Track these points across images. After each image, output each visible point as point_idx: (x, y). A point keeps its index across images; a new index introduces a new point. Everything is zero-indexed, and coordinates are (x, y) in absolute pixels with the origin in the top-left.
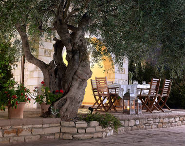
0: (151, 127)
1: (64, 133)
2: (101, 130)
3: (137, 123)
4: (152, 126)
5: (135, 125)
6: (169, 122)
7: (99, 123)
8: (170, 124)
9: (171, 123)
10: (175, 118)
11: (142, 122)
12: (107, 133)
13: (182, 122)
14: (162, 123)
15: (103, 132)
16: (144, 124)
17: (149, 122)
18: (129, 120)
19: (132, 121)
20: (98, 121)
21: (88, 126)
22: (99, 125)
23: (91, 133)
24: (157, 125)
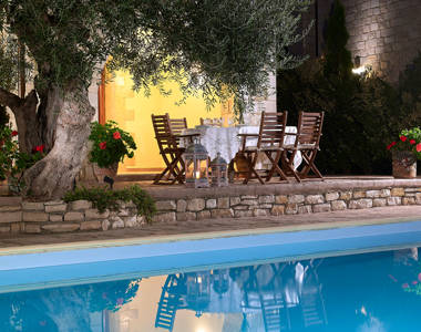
0: (249, 212)
1: (27, 223)
2: (97, 216)
3: (212, 204)
4: (253, 210)
5: (206, 209)
6: (305, 203)
7: (91, 203)
8: (309, 207)
9: (313, 205)
10: (324, 195)
11: (224, 203)
12: (112, 221)
13: (347, 202)
14: (286, 205)
15: (102, 220)
16: (232, 207)
17: (245, 202)
18: (187, 199)
19: (197, 200)
20: (90, 200)
21: (69, 209)
22: (93, 207)
23: (74, 222)
24: (270, 209)
